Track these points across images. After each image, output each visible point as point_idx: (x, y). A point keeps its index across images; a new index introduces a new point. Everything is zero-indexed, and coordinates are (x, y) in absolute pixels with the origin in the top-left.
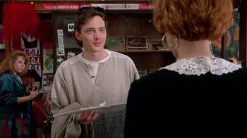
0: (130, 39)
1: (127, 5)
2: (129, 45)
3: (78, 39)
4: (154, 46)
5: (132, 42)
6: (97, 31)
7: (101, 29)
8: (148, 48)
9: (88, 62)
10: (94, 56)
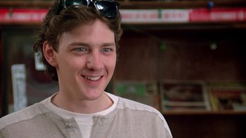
0: (168, 87)
1: (164, 12)
2: (167, 98)
3: (50, 61)
4: (223, 102)
5: (172, 93)
6: (96, 51)
7: (105, 48)
8: (210, 104)
9: (65, 114)
10: (85, 106)
